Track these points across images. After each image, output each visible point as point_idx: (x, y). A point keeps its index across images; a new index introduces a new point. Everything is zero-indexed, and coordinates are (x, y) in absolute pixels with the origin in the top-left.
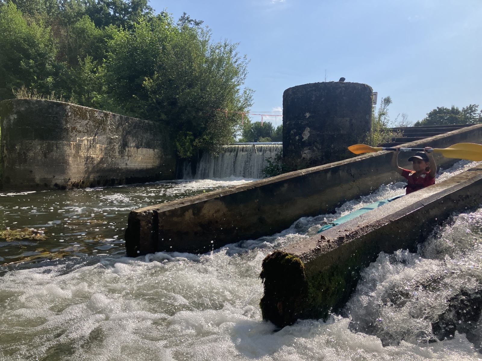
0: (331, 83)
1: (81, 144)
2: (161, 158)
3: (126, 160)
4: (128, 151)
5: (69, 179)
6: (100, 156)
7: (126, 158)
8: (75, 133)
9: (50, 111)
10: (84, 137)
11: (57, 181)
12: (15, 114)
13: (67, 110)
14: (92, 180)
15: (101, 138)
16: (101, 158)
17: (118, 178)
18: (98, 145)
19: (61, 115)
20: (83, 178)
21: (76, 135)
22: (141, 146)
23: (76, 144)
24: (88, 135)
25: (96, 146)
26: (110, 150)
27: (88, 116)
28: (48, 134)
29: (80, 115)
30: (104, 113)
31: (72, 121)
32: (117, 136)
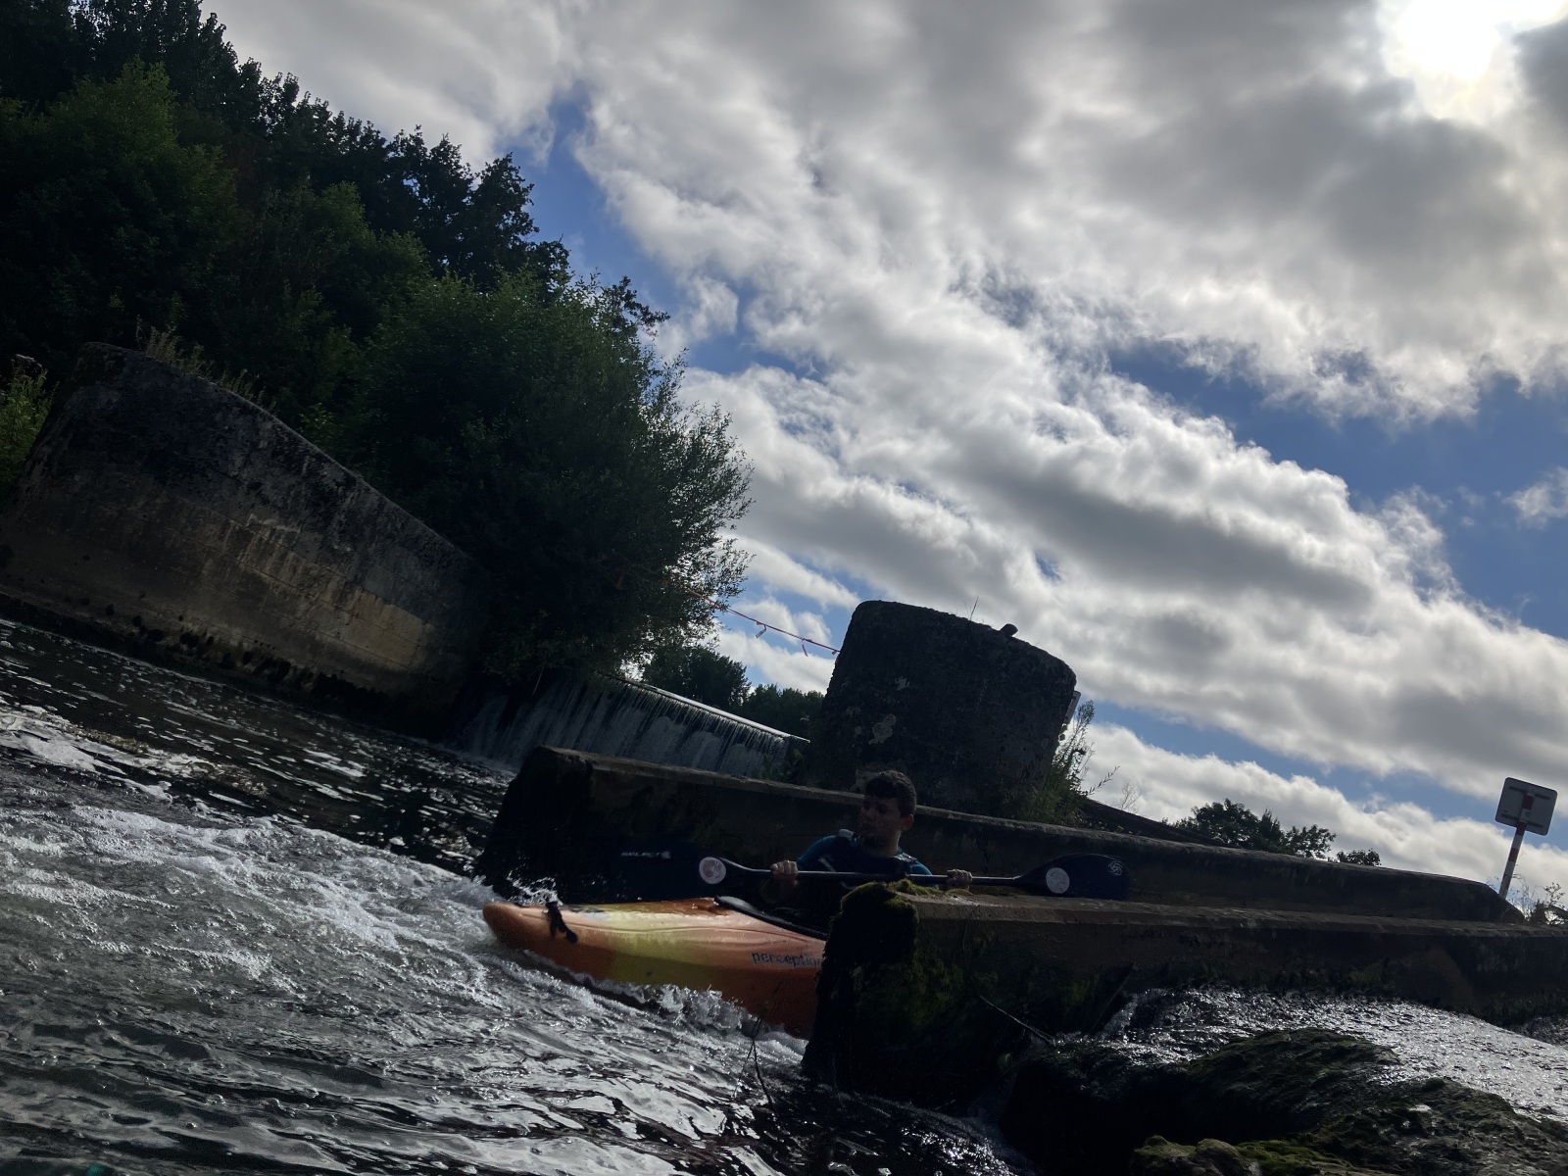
1: (252, 534)
2: (430, 650)
3: (342, 623)
6: (284, 586)
8: (253, 500)
10: (270, 517)
11: (144, 611)
12: (119, 389)
13: (261, 433)
14: (234, 643)
15: (311, 538)
16: (284, 593)
17: (301, 667)
18: (291, 555)
19: (240, 439)
20: (215, 629)
21: (253, 506)
22: (397, 600)
23: (241, 530)
24: (281, 516)
25: (286, 554)
26: (315, 579)
27: (304, 469)
28: (180, 476)
29: (287, 458)
30: (346, 474)
31: (260, 466)
32: (349, 549)
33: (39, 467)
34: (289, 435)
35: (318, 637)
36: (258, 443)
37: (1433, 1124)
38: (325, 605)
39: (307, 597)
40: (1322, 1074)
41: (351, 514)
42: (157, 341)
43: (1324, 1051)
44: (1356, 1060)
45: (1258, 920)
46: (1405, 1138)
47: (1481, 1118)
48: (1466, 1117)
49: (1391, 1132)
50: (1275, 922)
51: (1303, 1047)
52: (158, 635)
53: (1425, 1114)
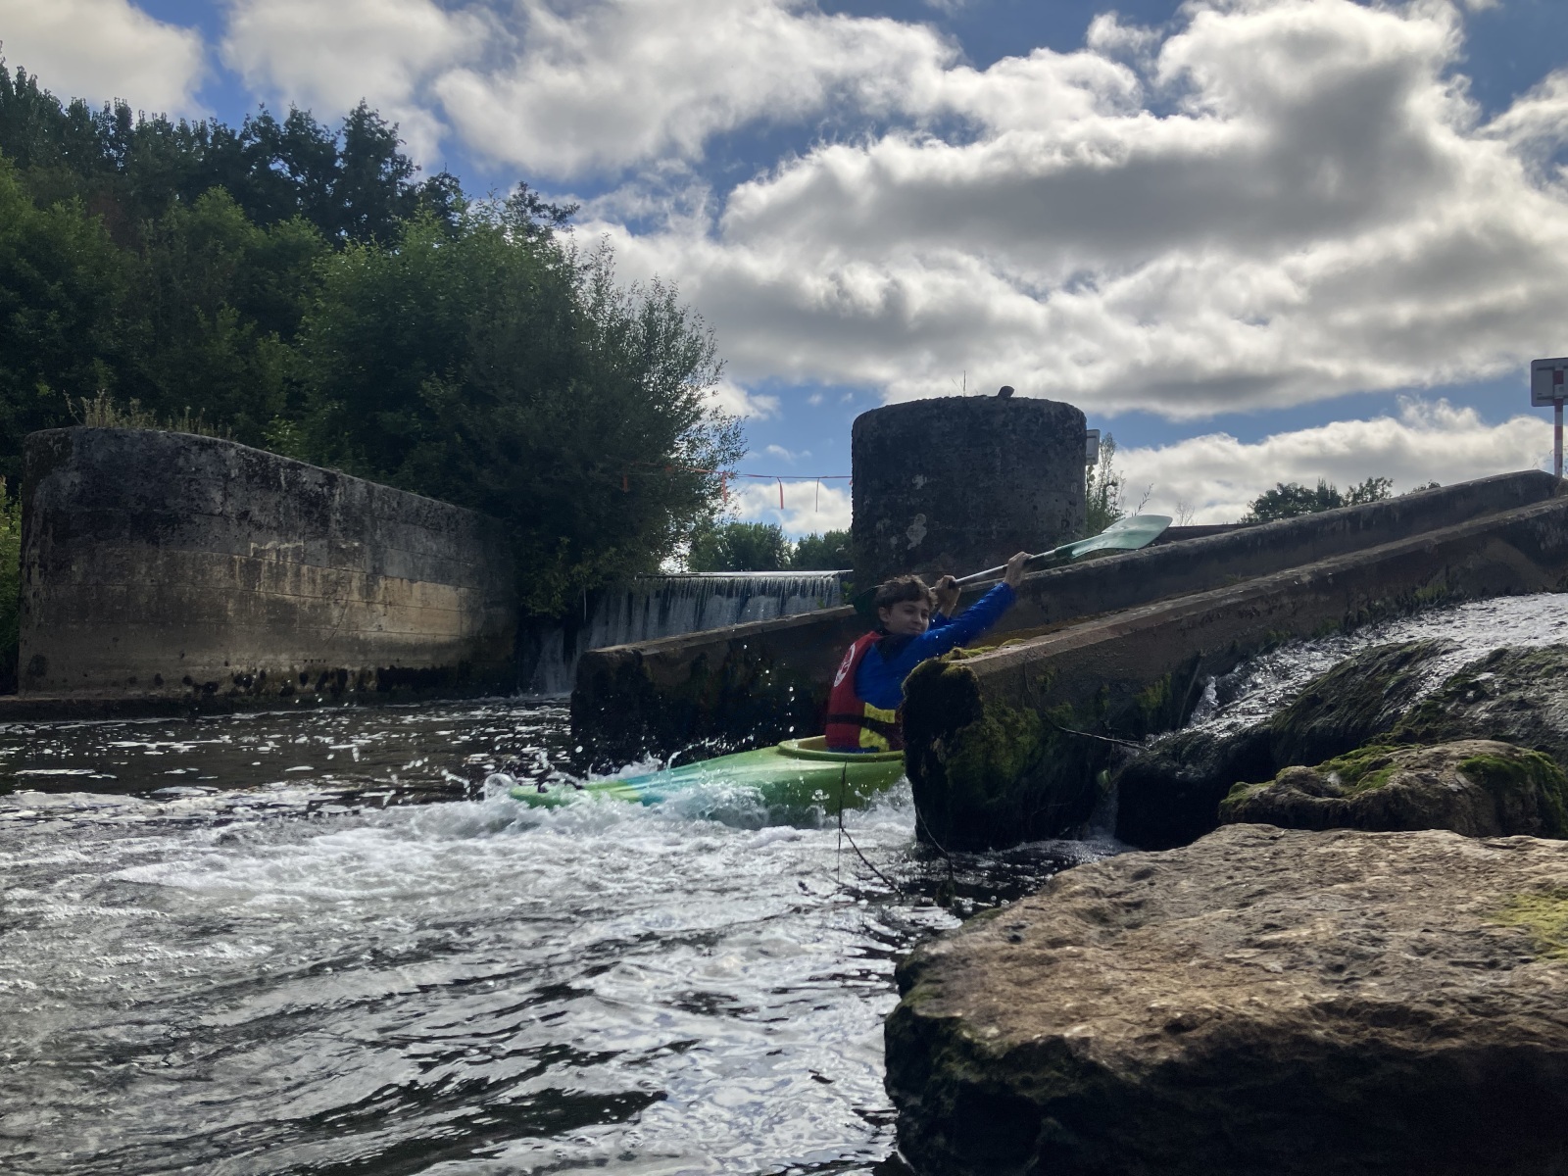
0: (979, 400)
1: (260, 563)
2: (473, 612)
3: (379, 616)
4: (386, 588)
5: (227, 664)
6: (310, 600)
7: (380, 608)
8: (248, 529)
9: (181, 462)
10: (271, 540)
11: (190, 669)
12: (77, 469)
13: (228, 463)
14: (287, 669)
15: (315, 546)
16: (313, 607)
17: (357, 669)
18: (305, 569)
19: (210, 476)
20: (262, 662)
21: (249, 535)
22: (422, 575)
23: (248, 562)
24: (280, 535)
25: (299, 570)
26: (337, 583)
27: (283, 482)
28: (169, 531)
29: (262, 477)
30: (325, 473)
31: (240, 494)
32: (356, 544)
33: (35, 570)
34: (255, 454)
35: (361, 637)
36: (230, 474)
37: (1497, 686)
38: (356, 604)
39: (336, 603)
40: (1392, 683)
41: (345, 509)
42: (93, 410)
43: (1390, 663)
44: (1421, 659)
45: (1312, 573)
46: (1471, 707)
47: (1544, 665)
48: (1529, 669)
49: (1458, 706)
50: (1328, 569)
51: (1371, 666)
52: (211, 687)
53: (1487, 681)
